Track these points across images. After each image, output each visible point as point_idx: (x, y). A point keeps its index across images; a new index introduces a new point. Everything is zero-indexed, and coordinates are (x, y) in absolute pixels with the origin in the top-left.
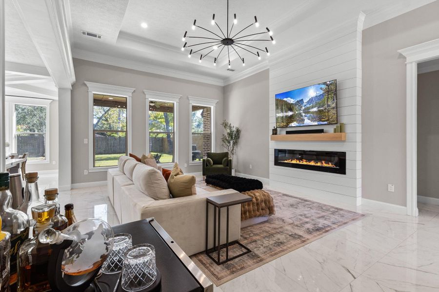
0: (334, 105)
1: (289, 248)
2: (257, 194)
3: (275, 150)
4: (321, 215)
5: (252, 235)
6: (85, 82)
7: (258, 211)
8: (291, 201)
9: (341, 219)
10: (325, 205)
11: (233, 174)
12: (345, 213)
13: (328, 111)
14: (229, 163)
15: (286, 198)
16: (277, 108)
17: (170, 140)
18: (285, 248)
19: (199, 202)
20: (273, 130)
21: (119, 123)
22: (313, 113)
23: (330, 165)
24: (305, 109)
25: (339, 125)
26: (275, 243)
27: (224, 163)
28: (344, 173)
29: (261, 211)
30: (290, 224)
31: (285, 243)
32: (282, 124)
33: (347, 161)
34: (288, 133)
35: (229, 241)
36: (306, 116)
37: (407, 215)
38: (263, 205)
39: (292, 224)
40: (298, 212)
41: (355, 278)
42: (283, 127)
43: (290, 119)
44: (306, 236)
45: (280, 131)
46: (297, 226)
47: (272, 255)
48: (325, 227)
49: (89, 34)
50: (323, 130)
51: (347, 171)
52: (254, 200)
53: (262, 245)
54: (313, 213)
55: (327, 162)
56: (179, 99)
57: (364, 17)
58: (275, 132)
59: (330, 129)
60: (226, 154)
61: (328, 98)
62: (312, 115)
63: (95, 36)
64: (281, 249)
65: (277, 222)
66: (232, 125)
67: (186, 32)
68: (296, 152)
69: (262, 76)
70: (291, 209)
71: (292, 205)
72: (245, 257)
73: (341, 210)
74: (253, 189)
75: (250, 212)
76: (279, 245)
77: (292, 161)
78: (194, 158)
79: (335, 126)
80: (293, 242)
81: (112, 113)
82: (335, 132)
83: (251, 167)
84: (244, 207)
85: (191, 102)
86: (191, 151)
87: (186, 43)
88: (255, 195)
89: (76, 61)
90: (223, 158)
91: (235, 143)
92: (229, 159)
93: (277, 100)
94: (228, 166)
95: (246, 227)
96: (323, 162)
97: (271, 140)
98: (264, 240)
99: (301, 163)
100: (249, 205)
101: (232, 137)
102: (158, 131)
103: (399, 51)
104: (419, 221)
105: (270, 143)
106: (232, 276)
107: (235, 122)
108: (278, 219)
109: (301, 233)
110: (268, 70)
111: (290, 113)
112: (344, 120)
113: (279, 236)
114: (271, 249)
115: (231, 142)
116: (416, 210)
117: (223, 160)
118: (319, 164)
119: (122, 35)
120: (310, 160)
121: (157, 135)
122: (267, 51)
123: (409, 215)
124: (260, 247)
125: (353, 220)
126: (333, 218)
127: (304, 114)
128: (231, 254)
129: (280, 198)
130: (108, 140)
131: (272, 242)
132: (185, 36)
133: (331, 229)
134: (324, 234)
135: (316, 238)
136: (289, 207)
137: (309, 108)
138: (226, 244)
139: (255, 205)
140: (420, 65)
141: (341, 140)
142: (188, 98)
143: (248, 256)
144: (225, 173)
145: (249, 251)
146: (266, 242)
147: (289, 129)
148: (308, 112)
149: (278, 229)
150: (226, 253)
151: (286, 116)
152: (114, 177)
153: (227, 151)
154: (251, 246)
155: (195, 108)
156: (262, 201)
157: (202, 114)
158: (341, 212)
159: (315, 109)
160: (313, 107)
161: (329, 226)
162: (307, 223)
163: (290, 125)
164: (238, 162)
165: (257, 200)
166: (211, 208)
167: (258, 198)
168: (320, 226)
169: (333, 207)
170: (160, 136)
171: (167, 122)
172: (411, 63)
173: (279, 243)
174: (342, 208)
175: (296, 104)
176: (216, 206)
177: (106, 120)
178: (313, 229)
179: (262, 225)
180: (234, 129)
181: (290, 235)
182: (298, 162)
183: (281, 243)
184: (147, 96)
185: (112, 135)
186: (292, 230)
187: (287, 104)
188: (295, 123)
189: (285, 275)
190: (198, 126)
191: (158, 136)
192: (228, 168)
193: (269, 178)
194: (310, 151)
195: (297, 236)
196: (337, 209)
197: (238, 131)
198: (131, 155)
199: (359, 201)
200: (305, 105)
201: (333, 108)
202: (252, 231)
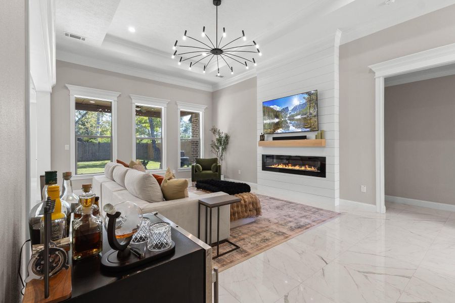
0: (315, 114)
1: (274, 243)
2: (245, 197)
3: (263, 155)
4: (303, 215)
5: (240, 234)
6: (67, 85)
7: (246, 212)
8: (277, 203)
9: (320, 218)
10: (308, 206)
11: (222, 179)
12: (325, 213)
13: (310, 119)
14: (218, 169)
15: (272, 201)
16: (264, 115)
17: (155, 147)
18: (270, 243)
19: (191, 204)
20: (261, 136)
21: (98, 127)
22: (297, 120)
23: (313, 169)
24: (290, 116)
25: (319, 132)
26: (261, 240)
27: (213, 168)
28: (325, 177)
29: (249, 212)
30: (275, 223)
31: (270, 239)
32: (269, 131)
33: (327, 165)
34: (274, 139)
35: (220, 240)
36: (290, 123)
37: (376, 212)
38: (251, 206)
39: (277, 223)
40: (283, 213)
41: (327, 264)
42: (269, 134)
43: (277, 126)
44: (289, 233)
45: (268, 137)
46: (281, 225)
47: (258, 250)
48: (306, 225)
49: (72, 36)
50: (306, 136)
51: (327, 174)
52: (242, 202)
53: (250, 242)
54: (296, 213)
55: (310, 166)
56: (168, 104)
57: (341, 34)
58: (262, 138)
59: (312, 136)
60: (215, 160)
61: (310, 107)
62: (296, 122)
63: (79, 38)
64: (266, 245)
65: (263, 222)
66: (221, 131)
67: (177, 41)
68: (282, 157)
69: (250, 84)
70: (277, 210)
71: (278, 207)
72: (234, 252)
73: (322, 210)
74: (242, 193)
75: (238, 213)
76: (264, 242)
77: (278, 165)
78: (182, 164)
79: (316, 133)
80: (277, 238)
81: (90, 117)
82: (316, 138)
83: (240, 173)
84: (233, 209)
85: (179, 107)
86: (179, 158)
87: (176, 51)
88: (243, 197)
89: (59, 64)
90: (212, 164)
91: (224, 149)
92: (218, 164)
93: (264, 107)
94: (217, 172)
95: (235, 228)
96: (307, 166)
97: (259, 146)
98: (252, 238)
99: (287, 168)
100: (238, 206)
101: (221, 143)
102: (143, 136)
103: (370, 67)
104: (387, 217)
105: (258, 149)
106: (223, 268)
107: (223, 127)
108: (265, 219)
109: (284, 231)
110: (256, 78)
111: (276, 120)
112: (324, 127)
113: (265, 234)
114: (257, 245)
115: (220, 148)
116: (384, 208)
117: (212, 166)
118: (303, 168)
119: (109, 38)
120: (295, 165)
121: (141, 140)
122: (254, 62)
123: (378, 213)
124: (247, 244)
125: (331, 218)
126: (314, 217)
127: (289, 122)
128: (221, 251)
129: (267, 201)
130: (85, 146)
131: (258, 239)
132: (175, 45)
133: (311, 226)
134: (305, 231)
135: (297, 234)
136: (275, 209)
137: (293, 116)
138: (217, 242)
139: (244, 206)
140: (387, 80)
141: (321, 146)
142: (176, 104)
143: (237, 251)
144: (214, 178)
145: (238, 247)
146: (253, 240)
147: (275, 136)
148: (293, 120)
149: (264, 228)
150: (216, 250)
151: (273, 123)
152: (103, 183)
153: (216, 157)
154: (240, 243)
155: (183, 114)
156: (250, 203)
157: (190, 120)
158: (321, 212)
159: (299, 117)
160: (297, 115)
161: (309, 224)
162: (290, 222)
163: (276, 132)
164: (227, 168)
165: (245, 202)
166: (203, 208)
167: (246, 200)
168: (302, 224)
169: (314, 208)
170: (144, 141)
171: (152, 127)
172: (379, 77)
173: (265, 240)
174: (321, 208)
175: (281, 112)
176: (207, 206)
177: (83, 125)
178: (295, 227)
179: (250, 226)
180: (223, 135)
181: (275, 233)
182: (284, 167)
183: (267, 240)
184: (133, 101)
185: (90, 140)
186: (277, 228)
187: (273, 110)
188: (281, 129)
189: (269, 265)
190: (186, 131)
191: (142, 142)
192: (218, 173)
193: (257, 183)
194: (296, 156)
195: (281, 233)
196: (318, 209)
197: (227, 137)
198: (118, 162)
199: (337, 202)
200: (290, 113)
201: (315, 116)
202: (240, 231)
